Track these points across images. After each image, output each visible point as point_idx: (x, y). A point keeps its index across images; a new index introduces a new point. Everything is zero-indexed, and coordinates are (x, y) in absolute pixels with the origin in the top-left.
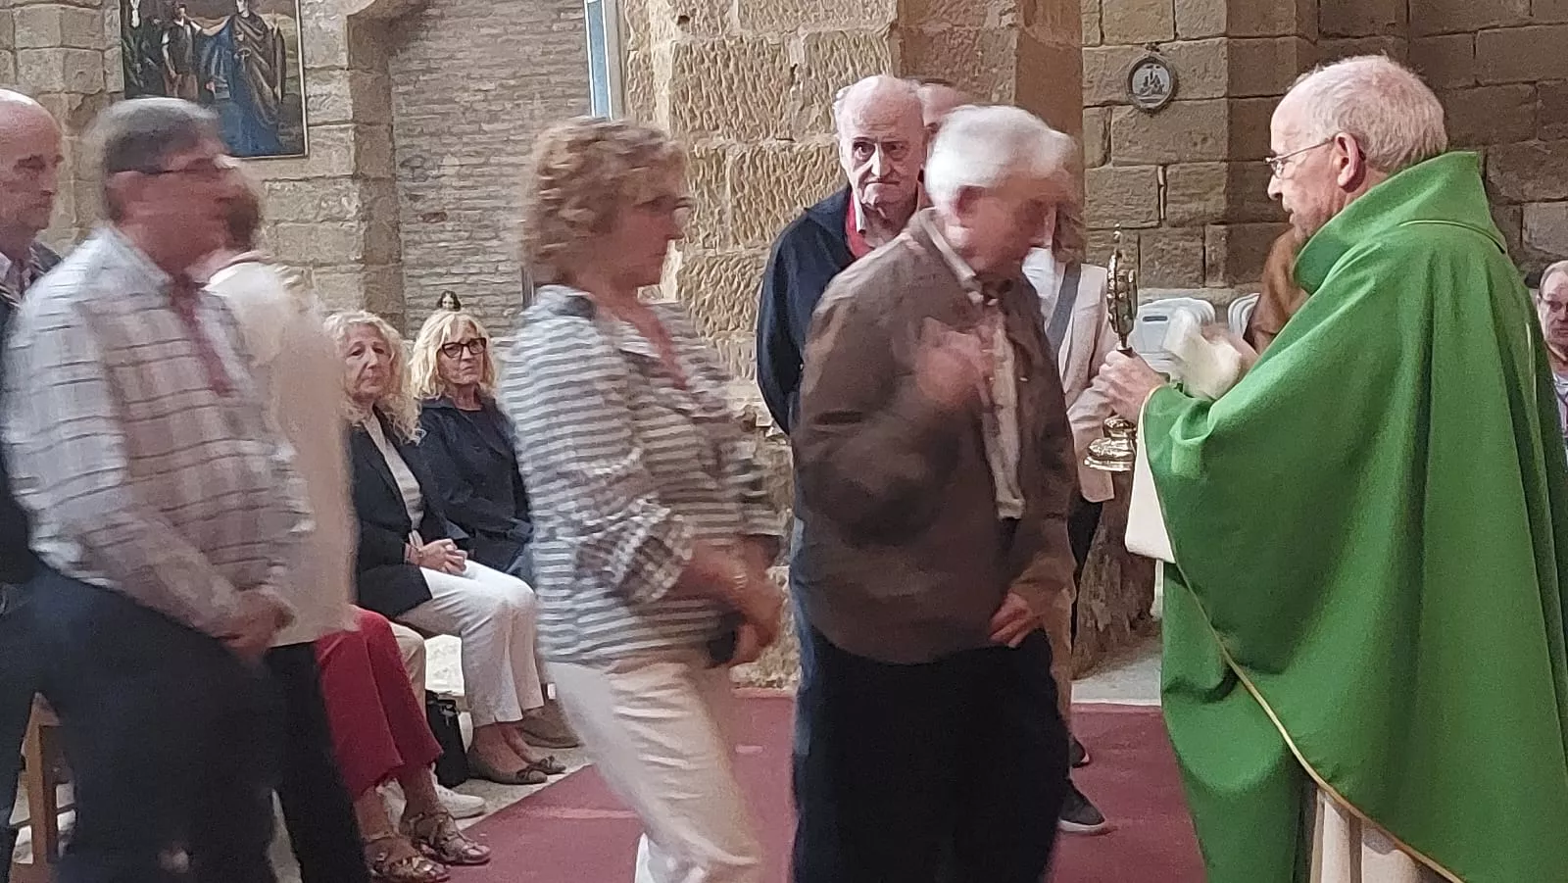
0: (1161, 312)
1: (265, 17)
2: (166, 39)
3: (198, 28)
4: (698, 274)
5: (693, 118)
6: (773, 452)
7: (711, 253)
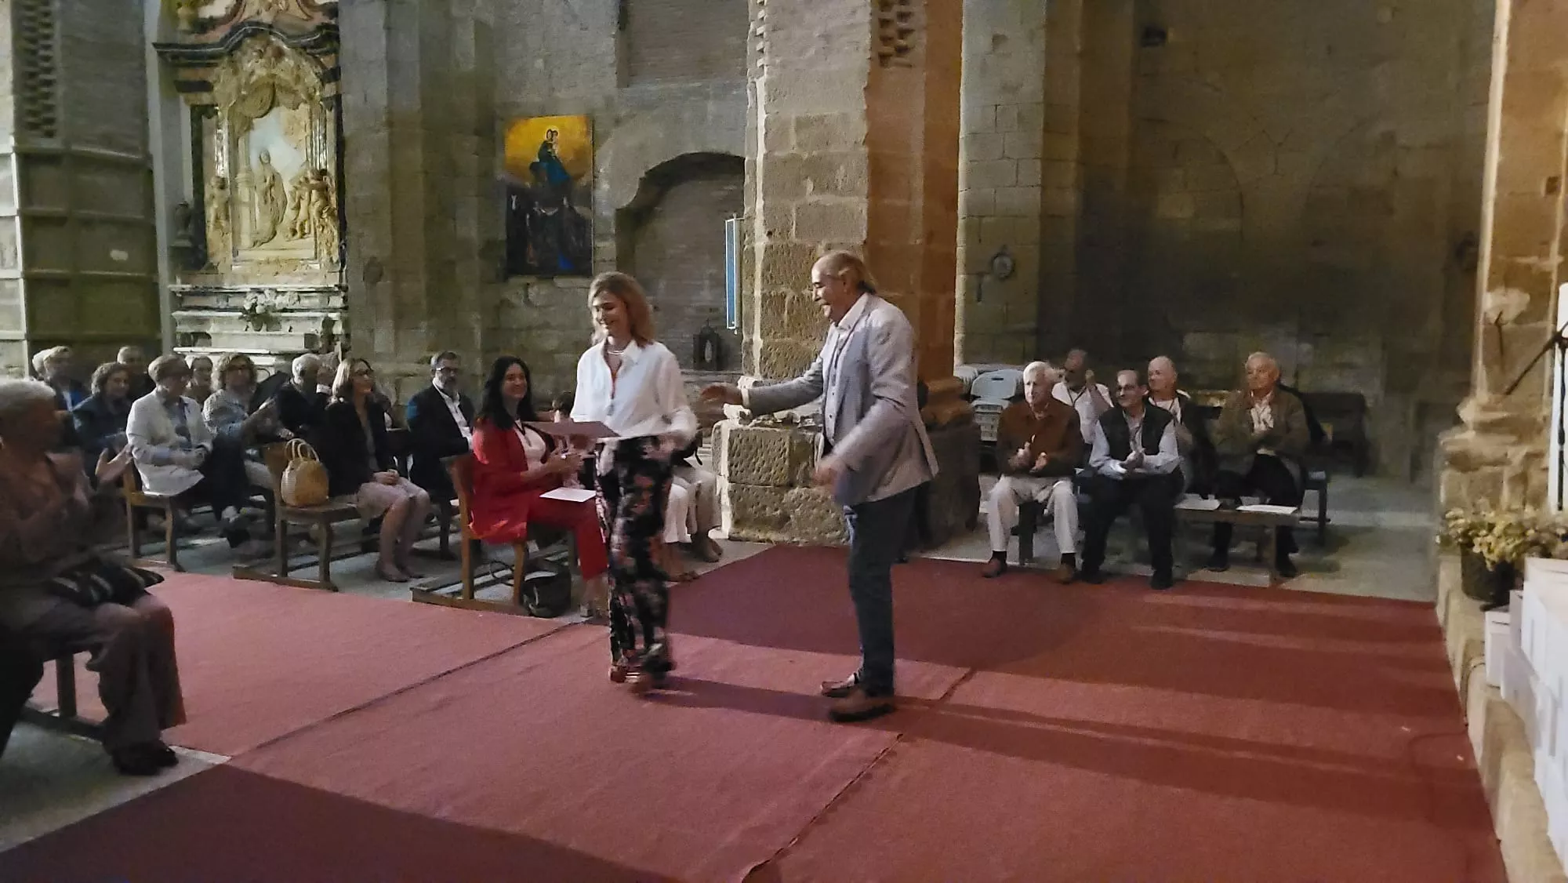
0: (1001, 377)
1: (577, 208)
2: (528, 216)
3: (544, 211)
4: (771, 350)
5: (772, 277)
6: (800, 435)
7: (777, 340)
